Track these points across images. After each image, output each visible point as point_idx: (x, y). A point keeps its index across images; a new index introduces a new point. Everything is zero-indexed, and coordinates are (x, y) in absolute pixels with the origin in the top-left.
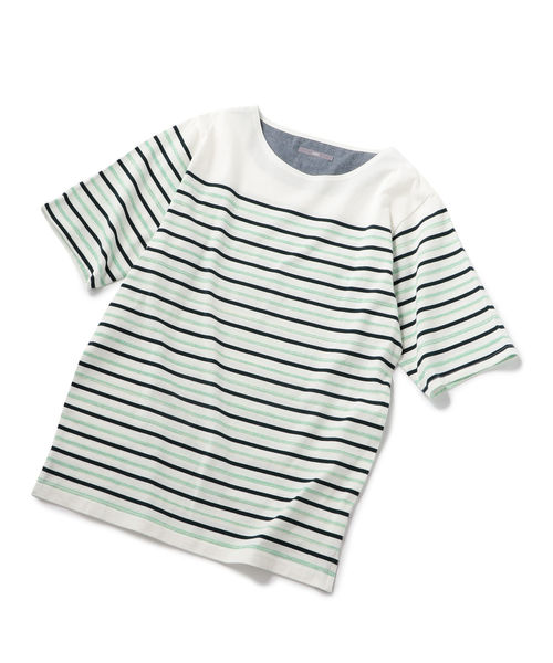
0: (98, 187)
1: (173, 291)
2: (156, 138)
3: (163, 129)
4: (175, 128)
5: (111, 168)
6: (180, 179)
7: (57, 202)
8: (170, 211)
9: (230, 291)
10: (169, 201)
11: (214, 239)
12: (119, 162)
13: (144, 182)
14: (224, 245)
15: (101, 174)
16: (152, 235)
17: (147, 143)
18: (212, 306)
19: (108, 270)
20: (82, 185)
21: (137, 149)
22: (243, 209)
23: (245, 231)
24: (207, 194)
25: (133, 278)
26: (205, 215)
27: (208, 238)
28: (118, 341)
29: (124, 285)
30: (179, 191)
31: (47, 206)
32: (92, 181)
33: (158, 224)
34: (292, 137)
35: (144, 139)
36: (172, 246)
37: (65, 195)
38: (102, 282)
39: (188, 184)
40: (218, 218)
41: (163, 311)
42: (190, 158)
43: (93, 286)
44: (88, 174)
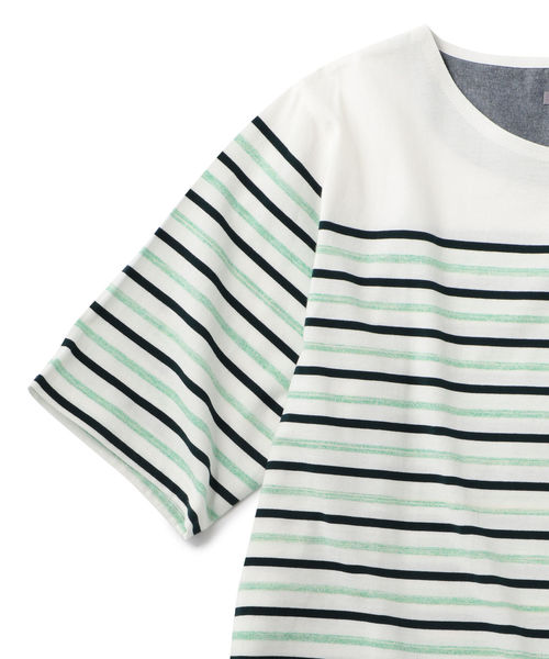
0: (131, 305)
1: (372, 498)
2: (223, 158)
3: (232, 132)
4: (258, 122)
5: (147, 253)
6: (312, 245)
7: (58, 366)
8: (311, 322)
9: (490, 461)
10: (302, 299)
11: (423, 357)
12: (161, 234)
13: (229, 264)
14: (448, 362)
15: (130, 272)
16: (286, 383)
17: (208, 176)
18: (465, 508)
19: (215, 485)
20: (96, 307)
21: (192, 195)
22: (463, 269)
23: (483, 318)
24: (378, 259)
25: (276, 491)
26: (388, 308)
27: (409, 356)
28: (289, 637)
29: (261, 513)
30: (318, 273)
31: (41, 380)
32: (117, 294)
33: (293, 357)
34: (520, 74)
35: (198, 169)
36: (339, 399)
37: (68, 343)
38: (212, 514)
39: (332, 251)
40: (420, 308)
41: (366, 547)
42: (318, 189)
43: (197, 529)
44: (104, 281)
